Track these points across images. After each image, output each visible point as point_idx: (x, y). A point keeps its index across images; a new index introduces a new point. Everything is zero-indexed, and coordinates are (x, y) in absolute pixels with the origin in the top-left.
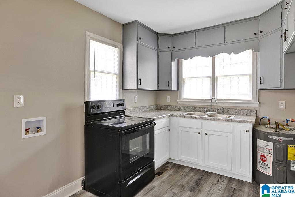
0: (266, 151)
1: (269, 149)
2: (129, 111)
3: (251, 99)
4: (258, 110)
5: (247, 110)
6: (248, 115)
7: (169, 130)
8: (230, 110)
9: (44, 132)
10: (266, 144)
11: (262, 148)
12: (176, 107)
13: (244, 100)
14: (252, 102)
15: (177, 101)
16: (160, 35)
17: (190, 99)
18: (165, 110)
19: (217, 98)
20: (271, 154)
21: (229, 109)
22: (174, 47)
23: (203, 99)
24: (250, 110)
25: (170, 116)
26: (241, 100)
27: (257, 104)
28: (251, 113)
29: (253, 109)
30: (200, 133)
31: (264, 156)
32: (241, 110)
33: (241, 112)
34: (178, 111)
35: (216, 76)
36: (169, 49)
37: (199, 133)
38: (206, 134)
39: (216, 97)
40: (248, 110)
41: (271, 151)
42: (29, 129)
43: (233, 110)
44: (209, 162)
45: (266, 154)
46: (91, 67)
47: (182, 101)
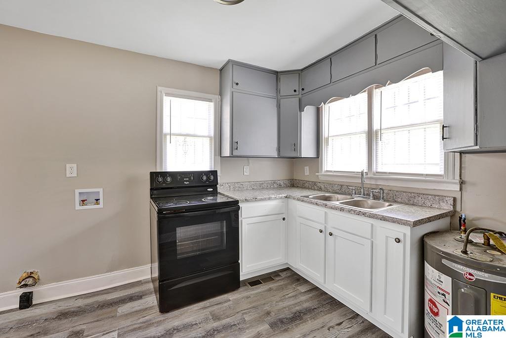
0: (439, 293)
1: (442, 290)
2: (232, 187)
3: (442, 173)
4: (458, 196)
5: (432, 195)
6: (434, 206)
7: (284, 219)
8: (397, 194)
9: (101, 206)
10: (438, 278)
11: (432, 283)
12: (315, 183)
13: (427, 175)
14: (445, 179)
15: (317, 174)
16: (281, 73)
17: (334, 171)
18: (302, 188)
19: (378, 171)
20: (447, 303)
21: (397, 191)
22: (303, 89)
23: (354, 172)
24: (438, 196)
25: (286, 197)
26: (422, 175)
27: (455, 183)
28: (441, 203)
29: (445, 195)
30: (323, 230)
31: (435, 303)
32: (419, 194)
33: (419, 200)
34: (318, 190)
35: (376, 130)
36: (297, 93)
37: (321, 231)
38: (331, 234)
39: (376, 168)
40: (435, 196)
41: (447, 295)
42: (86, 200)
43: (404, 194)
44: (334, 284)
45: (439, 299)
46: (166, 129)
47: (324, 175)
